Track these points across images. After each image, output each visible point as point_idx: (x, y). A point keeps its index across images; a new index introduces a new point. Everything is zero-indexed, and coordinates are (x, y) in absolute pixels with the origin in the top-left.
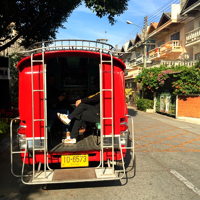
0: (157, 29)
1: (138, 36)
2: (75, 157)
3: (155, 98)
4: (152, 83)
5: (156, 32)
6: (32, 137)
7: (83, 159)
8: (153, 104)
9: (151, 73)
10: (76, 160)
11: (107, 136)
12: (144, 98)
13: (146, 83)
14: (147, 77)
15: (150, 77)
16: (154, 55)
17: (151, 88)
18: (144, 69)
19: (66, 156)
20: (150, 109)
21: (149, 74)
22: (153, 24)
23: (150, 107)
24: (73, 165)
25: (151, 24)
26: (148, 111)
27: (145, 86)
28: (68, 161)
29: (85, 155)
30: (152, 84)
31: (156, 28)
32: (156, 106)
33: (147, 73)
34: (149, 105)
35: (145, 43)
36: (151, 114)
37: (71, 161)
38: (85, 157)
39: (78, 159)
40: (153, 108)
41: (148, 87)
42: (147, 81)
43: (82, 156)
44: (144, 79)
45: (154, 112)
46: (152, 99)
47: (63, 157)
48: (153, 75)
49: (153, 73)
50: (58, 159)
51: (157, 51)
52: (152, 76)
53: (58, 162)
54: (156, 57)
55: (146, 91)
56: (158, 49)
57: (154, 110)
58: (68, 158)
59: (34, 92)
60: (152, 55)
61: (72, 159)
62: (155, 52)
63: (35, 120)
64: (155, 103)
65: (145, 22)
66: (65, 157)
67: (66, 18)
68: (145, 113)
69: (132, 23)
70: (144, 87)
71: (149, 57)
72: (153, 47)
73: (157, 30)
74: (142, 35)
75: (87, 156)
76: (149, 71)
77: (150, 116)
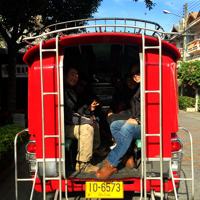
0: (197, 19)
1: (175, 28)
2: (105, 185)
3: (197, 95)
4: (193, 78)
5: (195, 23)
6: (42, 158)
7: (116, 187)
8: (194, 102)
9: (192, 67)
10: (106, 189)
11: (150, 159)
12: (183, 95)
13: (187, 78)
14: (187, 72)
15: (192, 71)
16: (194, 48)
17: (193, 84)
18: (184, 63)
19: (92, 183)
20: (191, 108)
21: (190, 69)
22: (192, 14)
23: (191, 105)
24: (102, 195)
25: (190, 14)
26: (189, 109)
27: (185, 81)
28: (95, 190)
29: (118, 182)
30: (194, 80)
31: (195, 18)
32: (198, 105)
33: (187, 67)
34: (190, 103)
35: (185, 34)
36: (192, 114)
37: (99, 190)
38: (118, 186)
39: (108, 188)
40: (194, 107)
41: (189, 83)
42: (187, 77)
43: (115, 184)
44: (184, 74)
45: (196, 111)
46: (194, 96)
47: (88, 183)
48: (195, 69)
49: (195, 67)
50: (82, 187)
51: (197, 43)
52: (194, 71)
53: (82, 190)
54: (195, 50)
55: (186, 87)
56: (198, 41)
57: (196, 109)
58: (95, 185)
59: (44, 96)
60: (191, 48)
61: (101, 187)
62: (195, 45)
63: (46, 136)
64: (197, 101)
65: (184, 10)
66: (90, 184)
67: (97, 8)
68: (185, 112)
69: (170, 13)
70: (184, 83)
71: (188, 50)
72: (191, 40)
73: (196, 21)
74: (179, 27)
75: (121, 183)
76: (190, 65)
77: (192, 116)
